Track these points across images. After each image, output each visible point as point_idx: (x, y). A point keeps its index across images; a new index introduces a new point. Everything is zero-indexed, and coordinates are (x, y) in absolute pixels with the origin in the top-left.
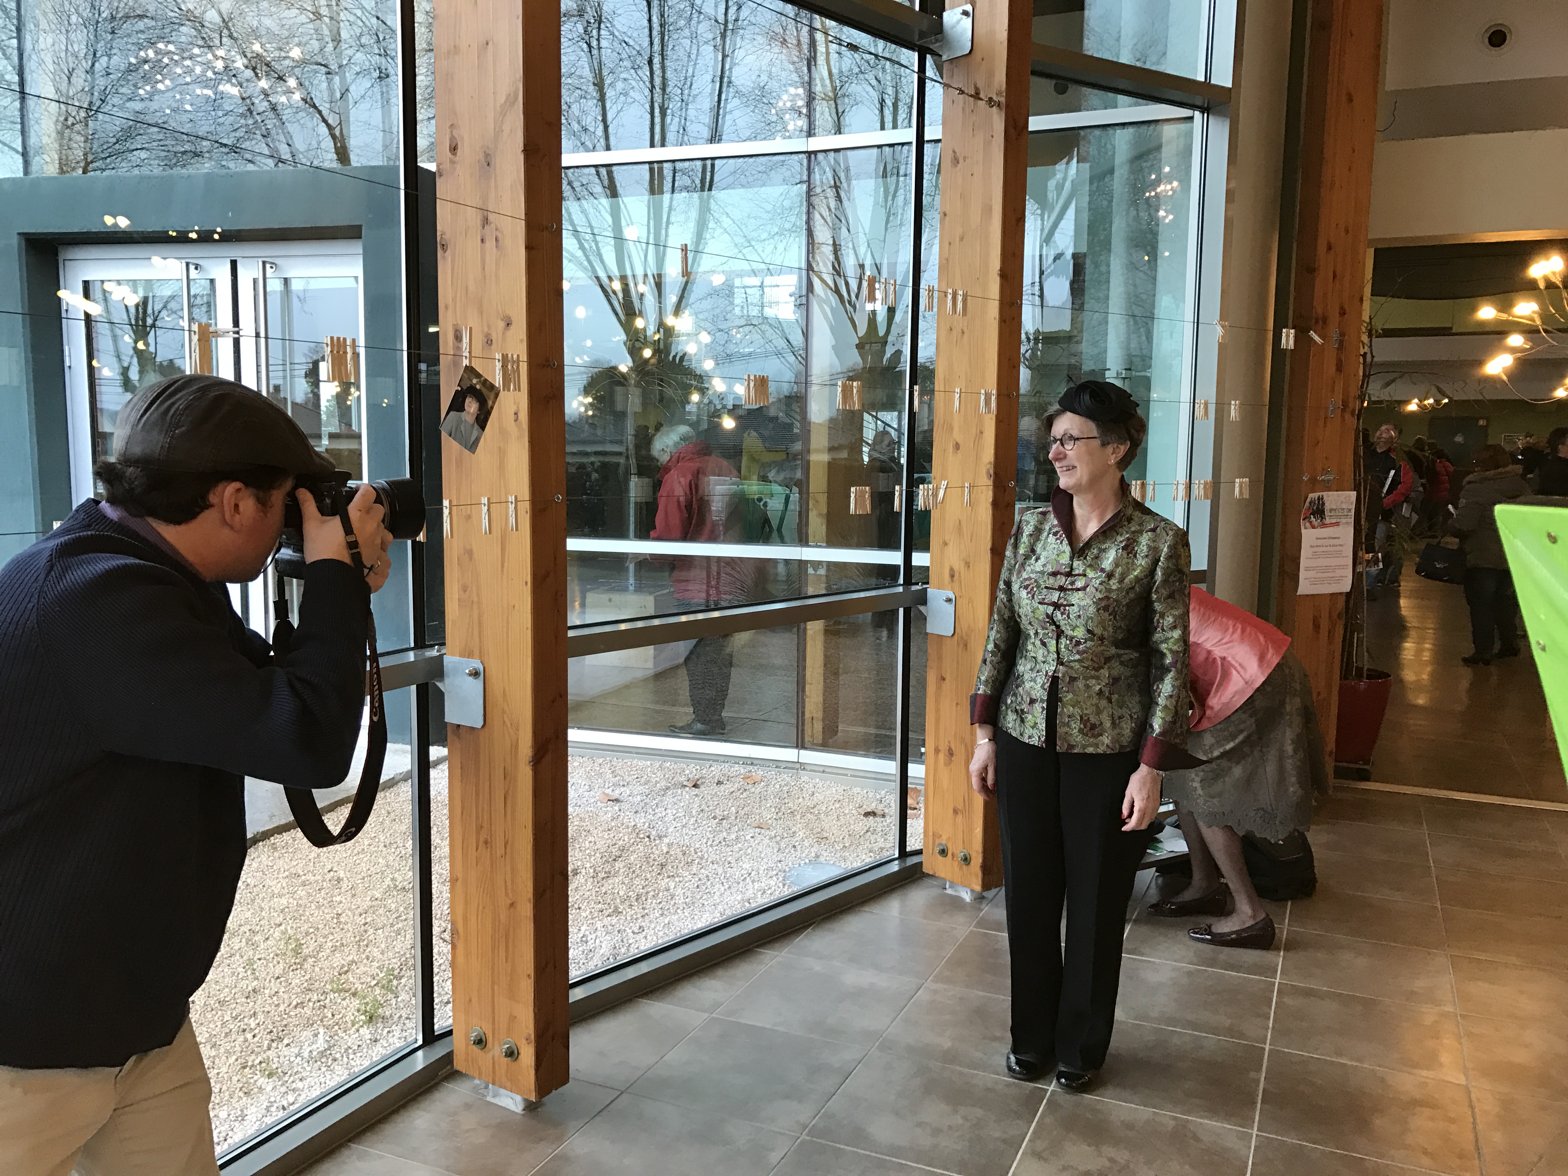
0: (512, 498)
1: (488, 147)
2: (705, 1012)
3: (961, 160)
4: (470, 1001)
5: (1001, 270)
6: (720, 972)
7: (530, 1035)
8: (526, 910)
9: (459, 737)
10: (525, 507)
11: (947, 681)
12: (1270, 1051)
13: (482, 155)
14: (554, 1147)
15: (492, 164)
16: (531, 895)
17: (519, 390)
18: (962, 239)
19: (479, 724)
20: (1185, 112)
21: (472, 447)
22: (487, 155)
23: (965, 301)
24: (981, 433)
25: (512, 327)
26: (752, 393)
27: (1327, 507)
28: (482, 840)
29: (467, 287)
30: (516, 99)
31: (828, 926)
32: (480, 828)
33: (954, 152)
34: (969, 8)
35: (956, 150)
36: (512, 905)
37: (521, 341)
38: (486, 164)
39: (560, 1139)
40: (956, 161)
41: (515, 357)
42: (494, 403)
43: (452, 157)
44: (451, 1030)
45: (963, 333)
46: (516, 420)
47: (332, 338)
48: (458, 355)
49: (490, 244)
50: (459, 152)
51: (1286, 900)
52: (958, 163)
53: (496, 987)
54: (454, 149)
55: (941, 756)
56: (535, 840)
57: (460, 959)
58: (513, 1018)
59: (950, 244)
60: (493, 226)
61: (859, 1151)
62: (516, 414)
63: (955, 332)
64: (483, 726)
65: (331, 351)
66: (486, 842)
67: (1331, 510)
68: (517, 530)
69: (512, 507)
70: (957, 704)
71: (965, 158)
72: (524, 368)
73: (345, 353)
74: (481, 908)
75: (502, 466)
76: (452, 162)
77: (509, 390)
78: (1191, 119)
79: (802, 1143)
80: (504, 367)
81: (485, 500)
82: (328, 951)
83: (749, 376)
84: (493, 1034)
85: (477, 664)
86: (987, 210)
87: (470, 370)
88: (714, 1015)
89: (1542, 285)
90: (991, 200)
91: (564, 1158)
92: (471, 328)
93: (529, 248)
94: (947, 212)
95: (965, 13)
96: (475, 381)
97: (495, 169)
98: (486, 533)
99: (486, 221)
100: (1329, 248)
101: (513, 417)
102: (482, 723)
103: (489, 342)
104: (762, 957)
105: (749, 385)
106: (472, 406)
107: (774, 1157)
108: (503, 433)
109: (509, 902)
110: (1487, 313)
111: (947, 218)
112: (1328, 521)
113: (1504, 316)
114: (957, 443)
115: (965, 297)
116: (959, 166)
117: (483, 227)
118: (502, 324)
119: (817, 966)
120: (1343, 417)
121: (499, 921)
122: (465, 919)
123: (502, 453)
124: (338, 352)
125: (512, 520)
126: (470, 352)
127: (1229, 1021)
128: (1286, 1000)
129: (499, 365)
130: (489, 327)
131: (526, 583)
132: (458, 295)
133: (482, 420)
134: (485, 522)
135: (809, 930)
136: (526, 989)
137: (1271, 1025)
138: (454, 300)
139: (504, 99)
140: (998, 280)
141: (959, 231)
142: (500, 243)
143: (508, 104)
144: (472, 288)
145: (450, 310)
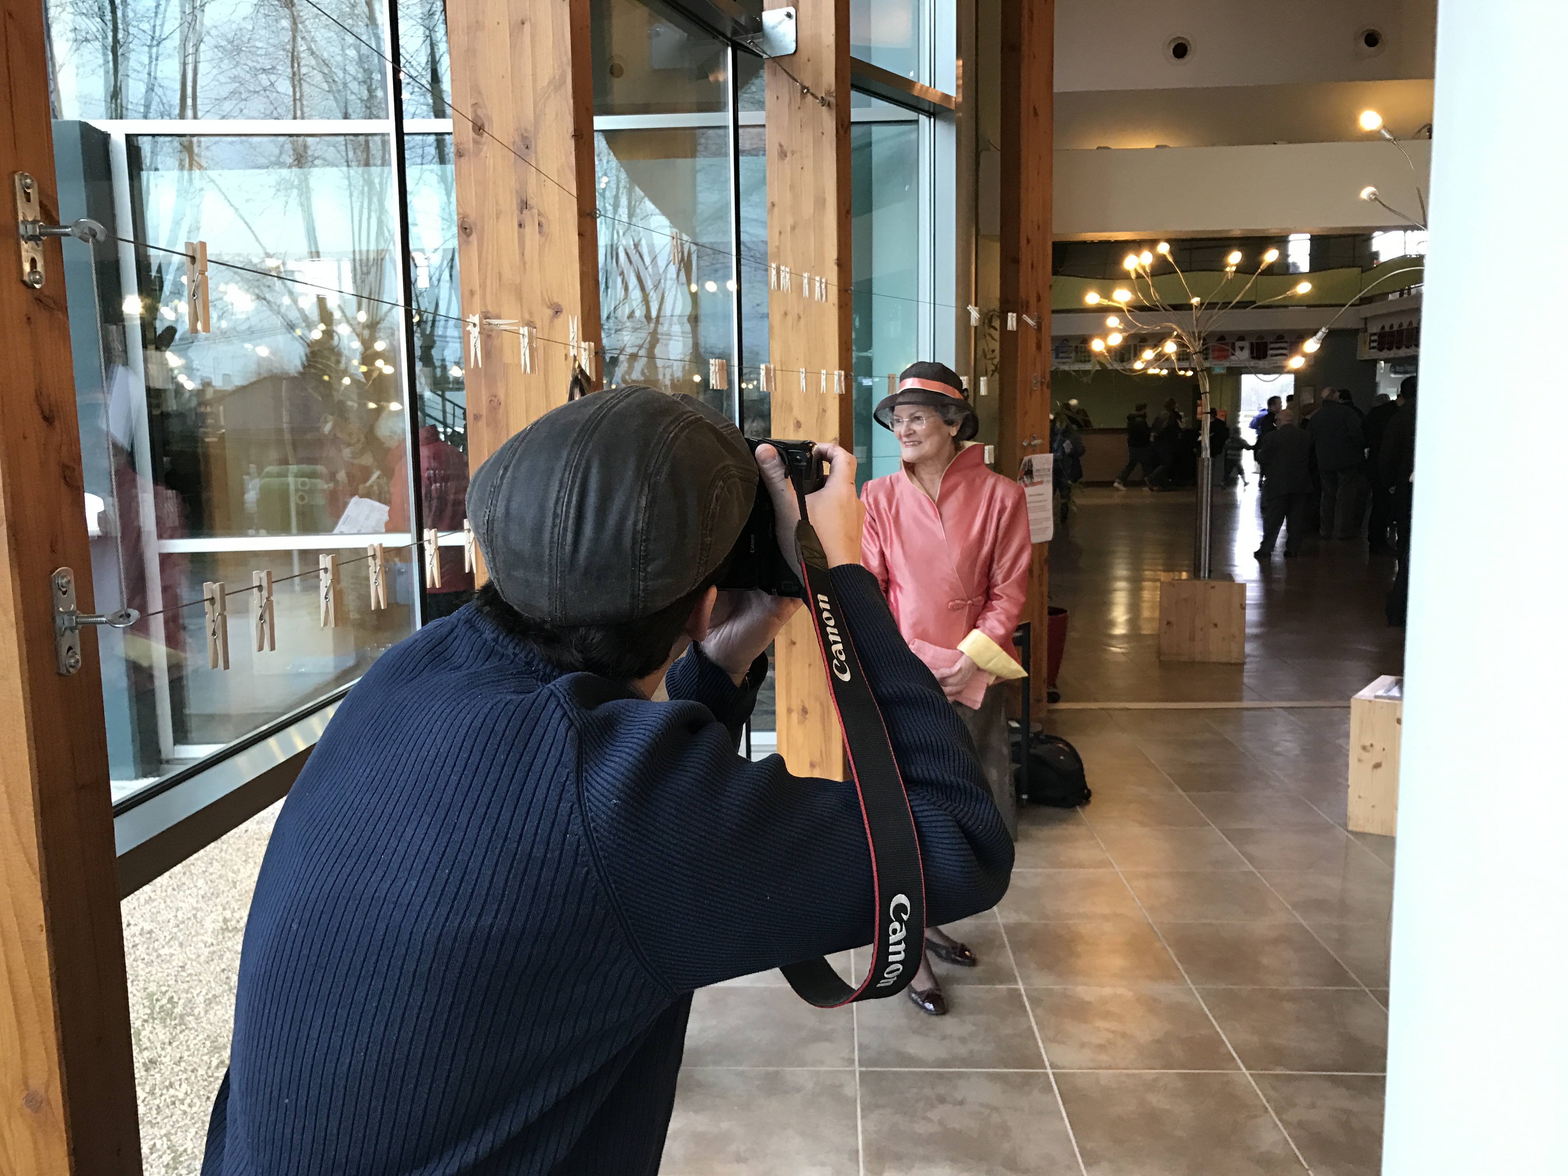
1: (526, 130)
3: (789, 154)
5: (838, 259)
11: (798, 645)
13: (518, 139)
15: (532, 148)
18: (793, 228)
20: (910, 115)
22: (524, 138)
24: (824, 411)
25: (562, 315)
27: (1035, 467)
29: (500, 274)
30: (564, 82)
33: (781, 146)
34: (792, 11)
35: (783, 144)
38: (523, 147)
40: (783, 154)
43: (475, 137)
45: (799, 317)
49: (531, 230)
50: (486, 132)
52: (786, 156)
54: (478, 129)
55: (795, 716)
59: (780, 233)
60: (535, 211)
61: (914, 1069)
63: (789, 318)
67: (1038, 470)
70: (810, 665)
71: (793, 153)
76: (476, 142)
78: (916, 122)
79: (860, 1074)
86: (820, 203)
89: (1133, 275)
90: (824, 193)
93: (580, 234)
94: (776, 202)
95: (789, 15)
97: (536, 152)
99: (525, 206)
100: (1028, 241)
110: (1092, 298)
111: (776, 209)
112: (1036, 480)
113: (1105, 302)
114: (798, 422)
116: (787, 159)
117: (521, 212)
118: (549, 312)
120: (1042, 390)
130: (531, 314)
132: (488, 282)
138: (483, 286)
139: (547, 81)
140: (835, 268)
141: (790, 221)
142: (545, 228)
143: (552, 87)
144: (507, 274)
145: (477, 296)
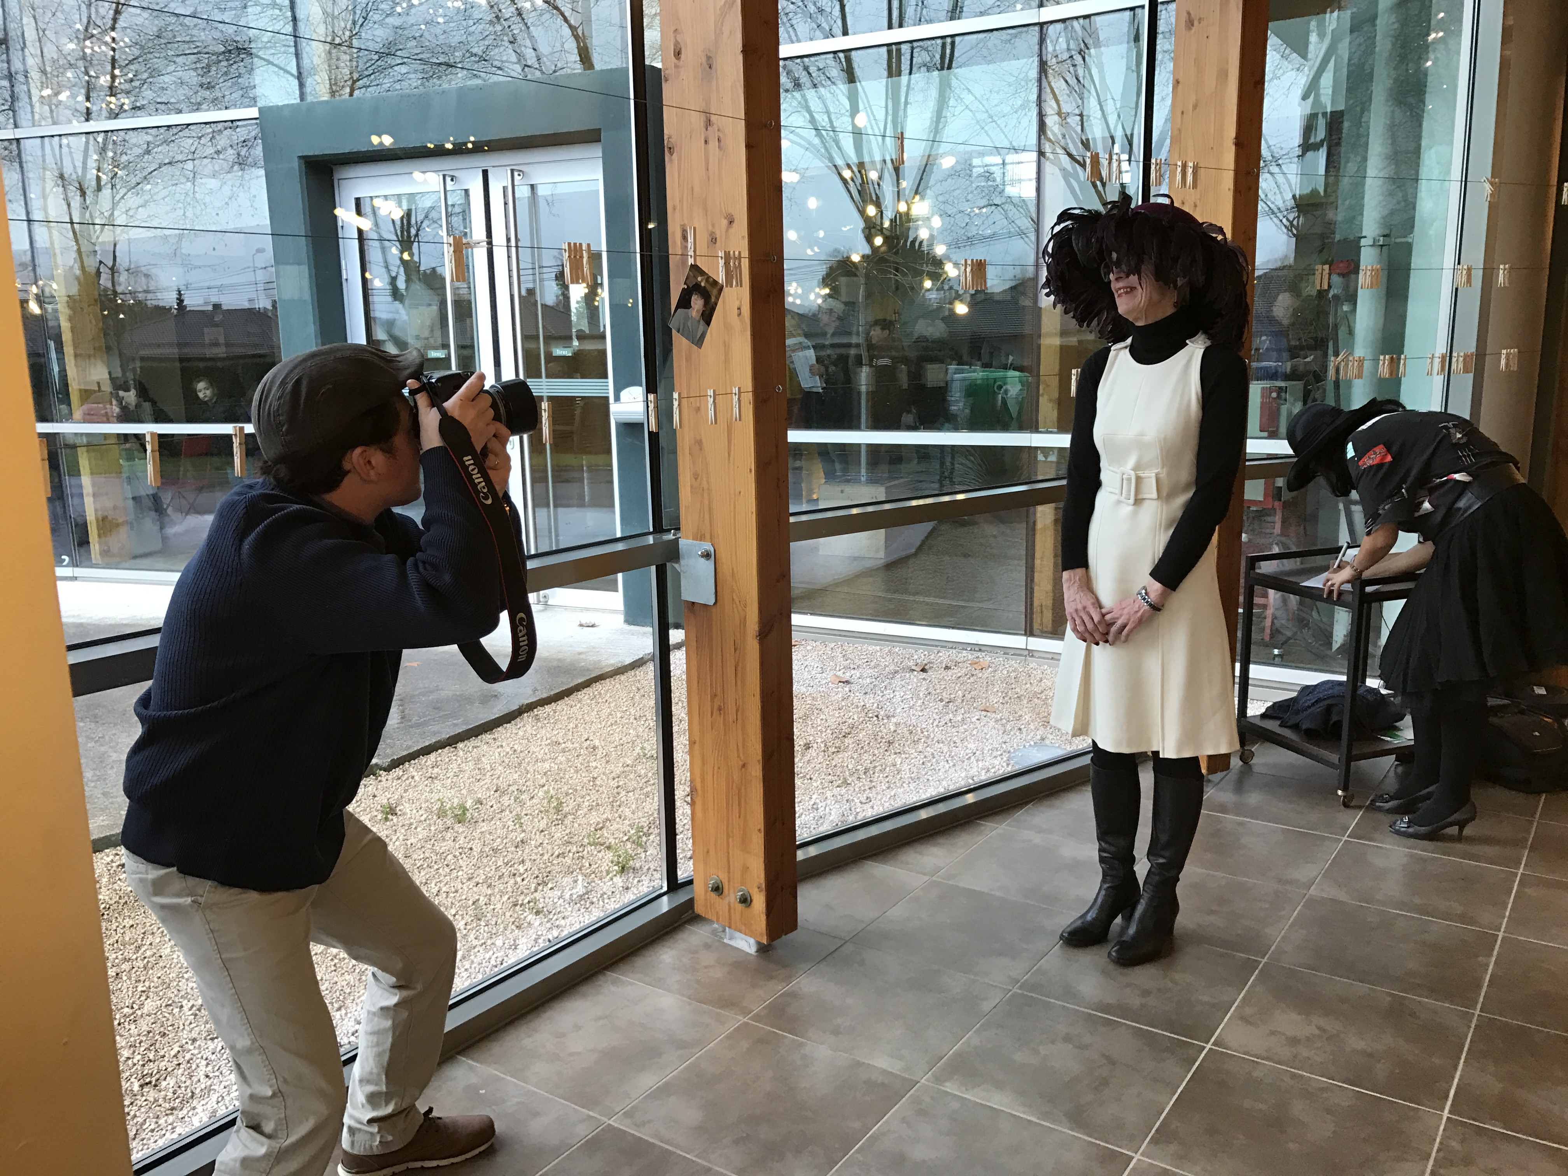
0: (735, 390)
1: (709, 50)
2: (925, 874)
3: (1196, 23)
4: (708, 852)
5: (1236, 138)
6: (941, 840)
7: (761, 884)
8: (756, 771)
9: (694, 617)
10: (749, 397)
12: (1503, 938)
13: (704, 60)
14: (785, 985)
15: (714, 67)
16: (760, 757)
17: (741, 286)
18: (1195, 107)
19: (711, 602)
21: (699, 342)
22: (709, 58)
23: (1195, 173)
25: (734, 225)
26: (969, 278)
28: (716, 707)
29: (692, 188)
30: (735, 1)
31: (1047, 803)
32: (714, 696)
33: (1189, 13)
35: (1191, 12)
36: (744, 766)
37: (743, 237)
38: (707, 67)
39: (788, 979)
40: (1190, 23)
41: (737, 253)
42: (718, 298)
43: (676, 61)
44: (693, 880)
46: (739, 315)
47: (569, 244)
48: (684, 255)
49: (713, 144)
50: (683, 56)
52: (1193, 25)
53: (730, 840)
54: (678, 54)
56: (762, 707)
57: (699, 813)
58: (746, 869)
59: (1183, 113)
60: (715, 127)
61: (1068, 1005)
62: (739, 309)
64: (715, 603)
65: (569, 257)
66: (720, 709)
68: (740, 420)
69: (736, 398)
71: (1200, 20)
72: (745, 264)
73: (582, 257)
74: (716, 768)
75: (727, 360)
76: (676, 66)
77: (731, 286)
79: (1013, 995)
80: (727, 264)
81: (710, 392)
82: (586, 810)
83: (966, 261)
84: (729, 882)
85: (708, 546)
86: (1223, 74)
87: (695, 268)
88: (934, 878)
90: (1227, 63)
91: (793, 995)
92: (695, 229)
93: (748, 146)
94: (1180, 80)
96: (699, 279)
97: (716, 72)
98: (712, 423)
99: (708, 123)
101: (736, 311)
102: (714, 601)
103: (714, 240)
104: (982, 828)
105: (965, 270)
106: (697, 303)
107: (987, 1006)
108: (728, 327)
109: (741, 763)
111: (1180, 86)
115: (1196, 169)
116: (1194, 29)
117: (707, 129)
118: (725, 222)
119: (1037, 839)
121: (733, 782)
122: (703, 780)
123: (727, 347)
124: (575, 257)
125: (736, 410)
126: (695, 251)
127: (1462, 908)
128: (1528, 891)
129: (721, 262)
130: (713, 225)
131: (751, 470)
132: (685, 196)
133: (707, 317)
134: (711, 413)
135: (1030, 805)
136: (757, 842)
137: (1507, 914)
138: (681, 201)
140: (1233, 147)
141: (1192, 101)
142: (722, 143)
144: (697, 189)
145: (677, 211)
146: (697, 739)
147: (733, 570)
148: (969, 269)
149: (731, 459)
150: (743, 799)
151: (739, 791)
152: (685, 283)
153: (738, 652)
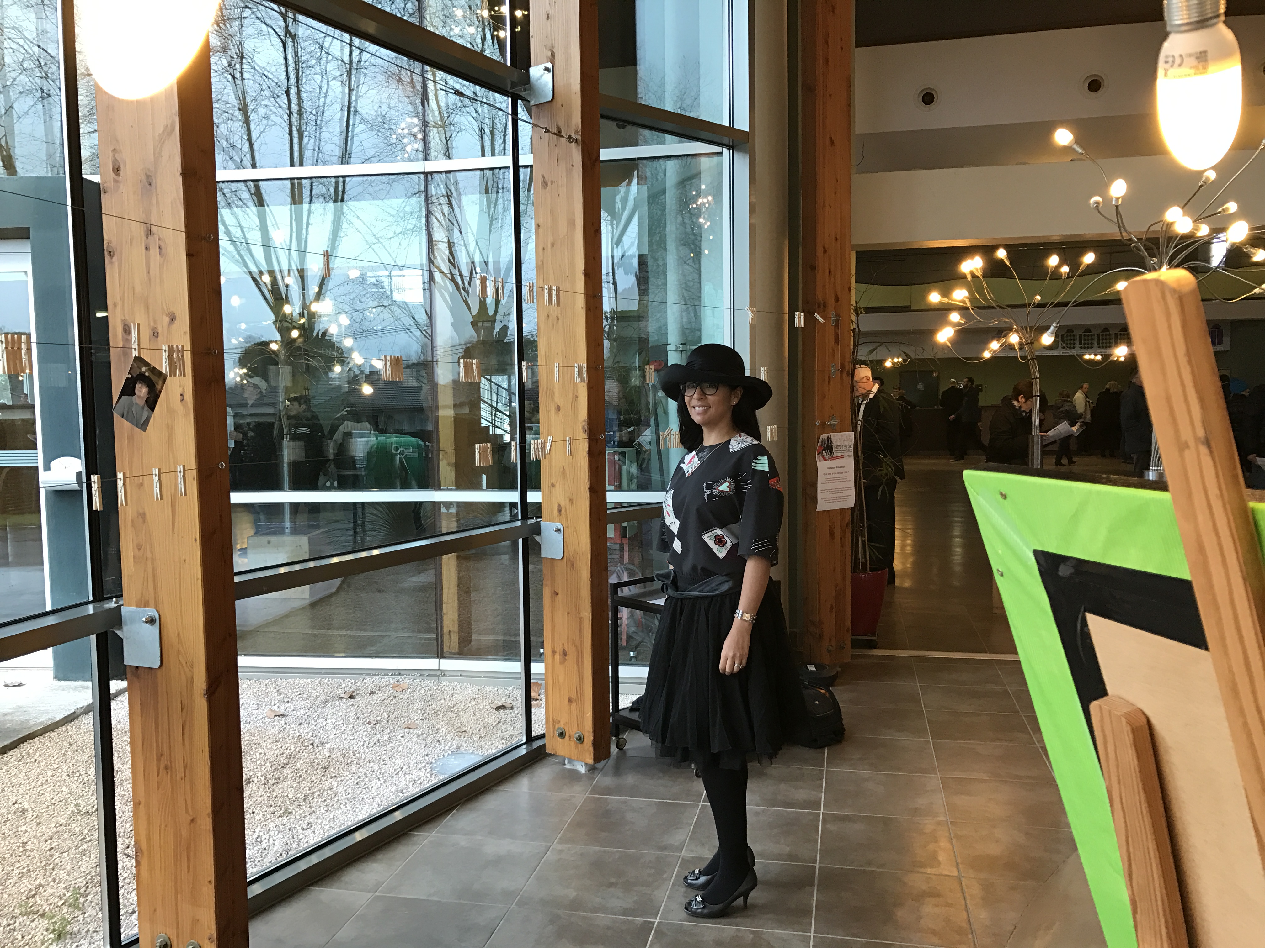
0: (180, 468)
1: (149, 169)
2: (369, 892)
3: (549, 184)
4: (155, 911)
5: (585, 270)
6: (380, 856)
7: (211, 935)
8: (206, 824)
9: (138, 678)
10: (193, 474)
11: (559, 595)
12: (820, 868)
13: (143, 176)
15: (153, 184)
16: (210, 810)
17: (184, 375)
18: (553, 245)
19: (157, 664)
20: (717, 149)
21: (143, 426)
22: (148, 177)
23: (558, 295)
24: (577, 397)
25: (176, 322)
26: (389, 371)
27: (834, 444)
28: (162, 766)
29: (133, 288)
30: (173, 130)
31: (469, 806)
32: (160, 756)
33: (543, 177)
34: (549, 65)
35: (545, 176)
36: (193, 820)
37: (185, 333)
38: (147, 184)
40: (545, 184)
41: (180, 347)
42: (162, 387)
43: (115, 177)
44: (138, 939)
45: (558, 319)
46: (182, 400)
47: (7, 336)
48: (127, 348)
49: (154, 251)
50: (122, 173)
51: (824, 747)
52: (547, 185)
53: (179, 896)
54: (117, 171)
55: (557, 657)
56: (212, 762)
57: (145, 873)
58: (195, 922)
59: (544, 249)
60: (156, 237)
62: (181, 395)
63: (551, 318)
64: (161, 666)
65: (6, 348)
66: (166, 768)
67: (837, 447)
68: (185, 495)
69: (180, 475)
70: (568, 613)
71: (552, 182)
72: (188, 357)
73: (20, 348)
74: (163, 827)
75: (170, 440)
76: (116, 181)
77: (175, 376)
78: (720, 154)
80: (170, 356)
81: (155, 471)
82: (16, 878)
84: (178, 937)
85: (154, 613)
86: (571, 223)
87: (138, 359)
88: (376, 894)
89: (969, 278)
90: (574, 215)
92: (139, 325)
93: (189, 255)
94: (541, 224)
95: (547, 69)
96: (143, 369)
97: (156, 189)
98: (157, 498)
99: (149, 233)
100: (825, 251)
101: (179, 398)
102: (159, 663)
103: (155, 334)
104: (415, 838)
105: (386, 361)
106: (142, 391)
108: (171, 411)
109: (190, 818)
110: (934, 298)
111: (540, 229)
112: (835, 455)
113: (945, 300)
114: (558, 406)
115: (558, 292)
116: (548, 188)
117: (147, 238)
118: (167, 320)
119: (462, 841)
120: (841, 376)
121: (181, 835)
122: (149, 838)
123: (170, 430)
124: (13, 348)
125: (181, 486)
126: (139, 345)
127: (788, 848)
128: (828, 826)
129: (165, 355)
130: (155, 321)
131: (196, 540)
132: (126, 295)
133: (152, 402)
134: (157, 490)
135: (455, 811)
136: (208, 894)
137: (819, 849)
138: (122, 299)
139: (162, 129)
140: (583, 277)
141: (550, 240)
142: (163, 251)
143: (166, 134)
144: (138, 289)
145: (119, 307)
146: (143, 801)
147: (178, 634)
148: (388, 363)
149: (176, 529)
150: (192, 854)
151: (188, 847)
152: (129, 373)
153: (185, 710)
